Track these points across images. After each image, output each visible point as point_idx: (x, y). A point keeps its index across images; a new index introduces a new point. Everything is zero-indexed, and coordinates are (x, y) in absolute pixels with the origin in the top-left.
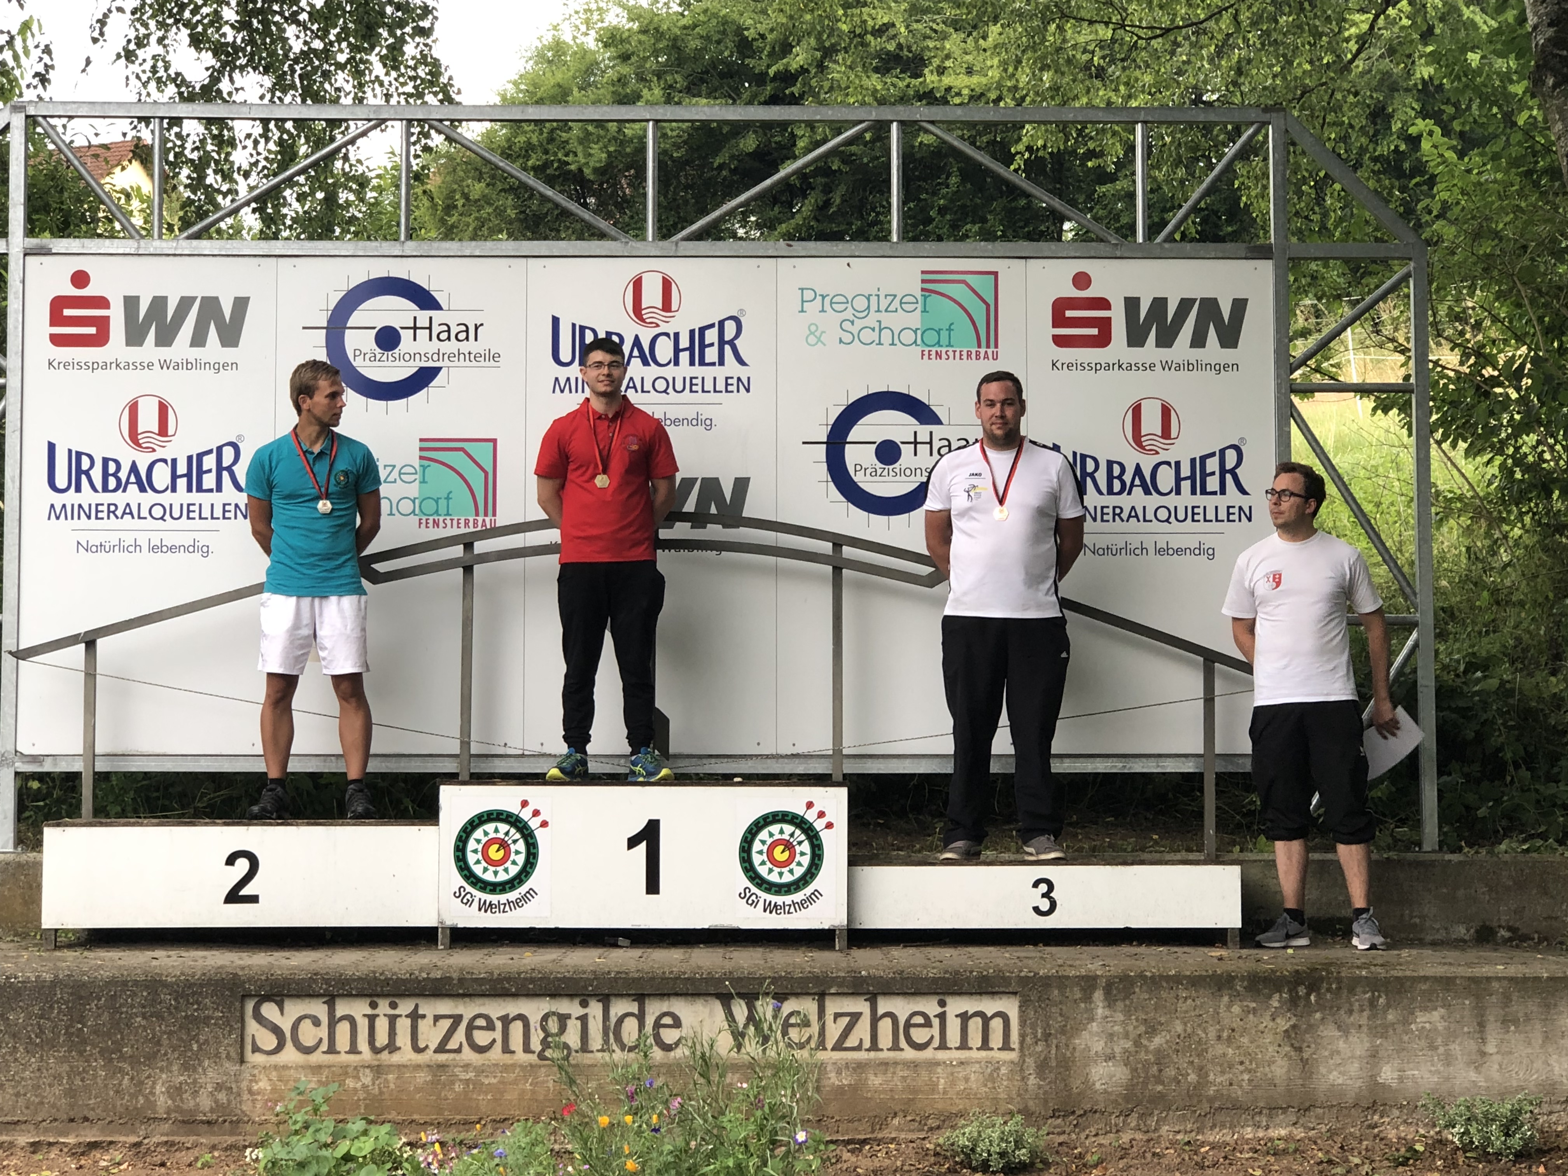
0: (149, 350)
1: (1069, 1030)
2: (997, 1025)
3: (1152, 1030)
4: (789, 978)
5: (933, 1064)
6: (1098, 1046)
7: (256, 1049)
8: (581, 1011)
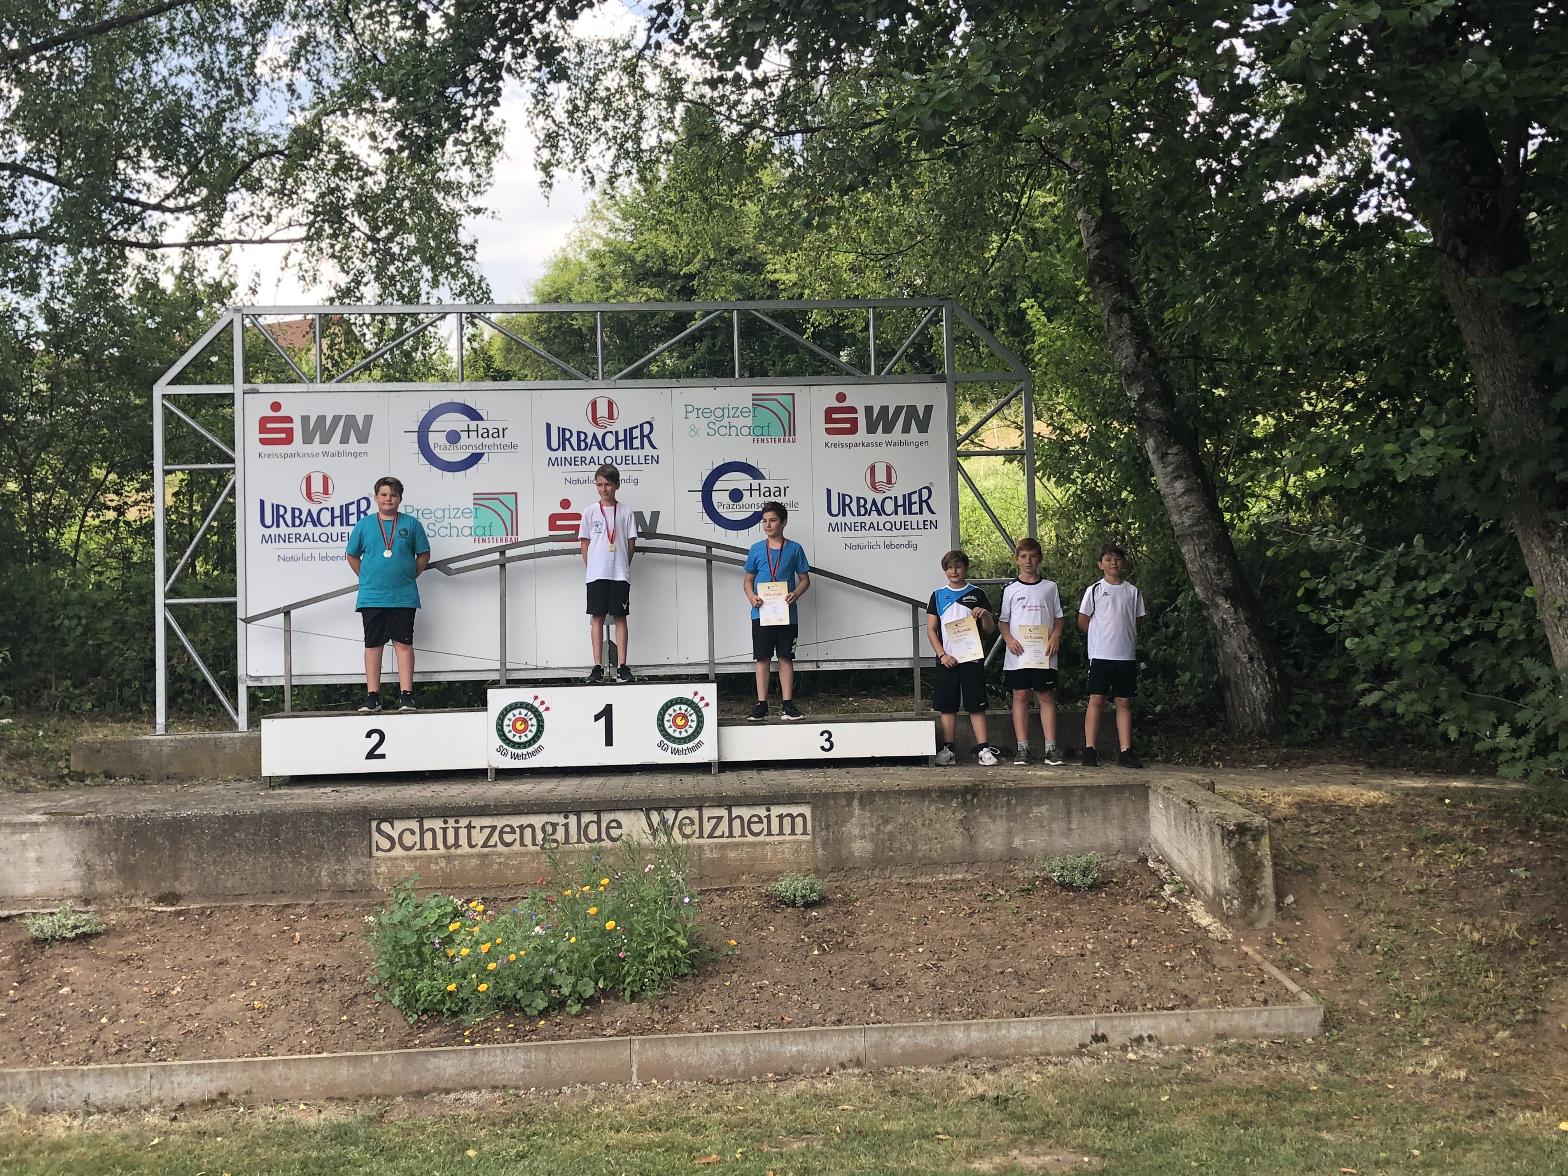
0: (317, 446)
1: (841, 822)
2: (799, 820)
3: (886, 822)
4: (682, 798)
5: (765, 844)
6: (856, 831)
7: (378, 849)
8: (565, 821)
